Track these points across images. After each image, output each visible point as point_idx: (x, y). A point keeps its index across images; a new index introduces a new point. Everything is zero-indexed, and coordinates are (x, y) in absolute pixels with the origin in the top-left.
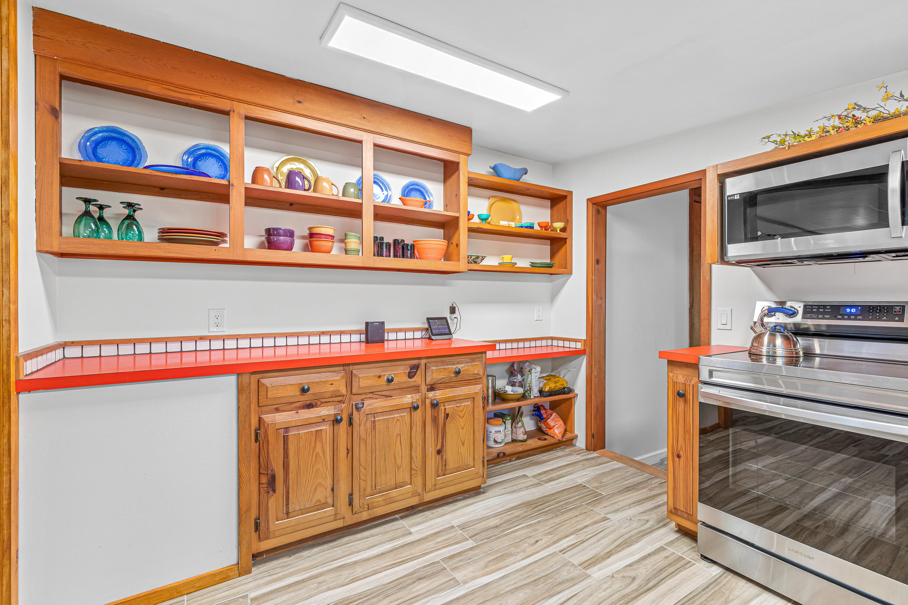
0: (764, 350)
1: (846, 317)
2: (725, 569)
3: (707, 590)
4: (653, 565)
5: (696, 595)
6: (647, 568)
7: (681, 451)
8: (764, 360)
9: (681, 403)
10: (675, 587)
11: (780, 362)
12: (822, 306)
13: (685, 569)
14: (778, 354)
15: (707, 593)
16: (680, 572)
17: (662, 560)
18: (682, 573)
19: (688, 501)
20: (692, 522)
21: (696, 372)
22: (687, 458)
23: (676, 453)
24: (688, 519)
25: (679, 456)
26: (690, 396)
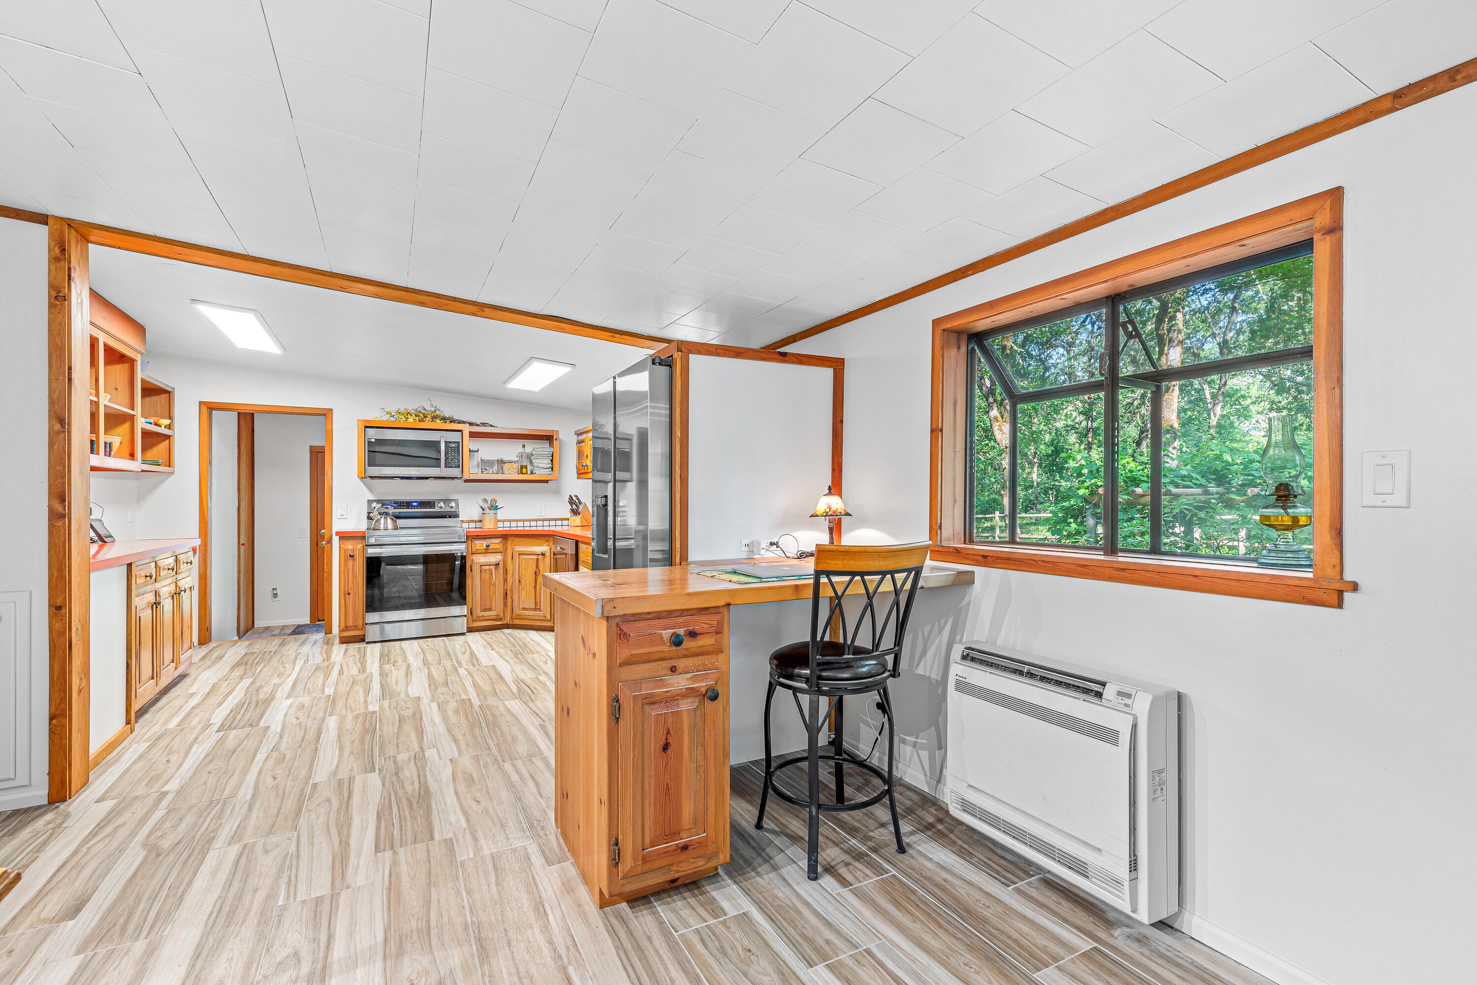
2: (379, 643)
7: (351, 590)
9: (350, 562)
14: (389, 528)
19: (355, 619)
20: (358, 630)
21: (360, 541)
22: (355, 593)
23: (347, 593)
24: (355, 630)
25: (349, 594)
26: (357, 556)
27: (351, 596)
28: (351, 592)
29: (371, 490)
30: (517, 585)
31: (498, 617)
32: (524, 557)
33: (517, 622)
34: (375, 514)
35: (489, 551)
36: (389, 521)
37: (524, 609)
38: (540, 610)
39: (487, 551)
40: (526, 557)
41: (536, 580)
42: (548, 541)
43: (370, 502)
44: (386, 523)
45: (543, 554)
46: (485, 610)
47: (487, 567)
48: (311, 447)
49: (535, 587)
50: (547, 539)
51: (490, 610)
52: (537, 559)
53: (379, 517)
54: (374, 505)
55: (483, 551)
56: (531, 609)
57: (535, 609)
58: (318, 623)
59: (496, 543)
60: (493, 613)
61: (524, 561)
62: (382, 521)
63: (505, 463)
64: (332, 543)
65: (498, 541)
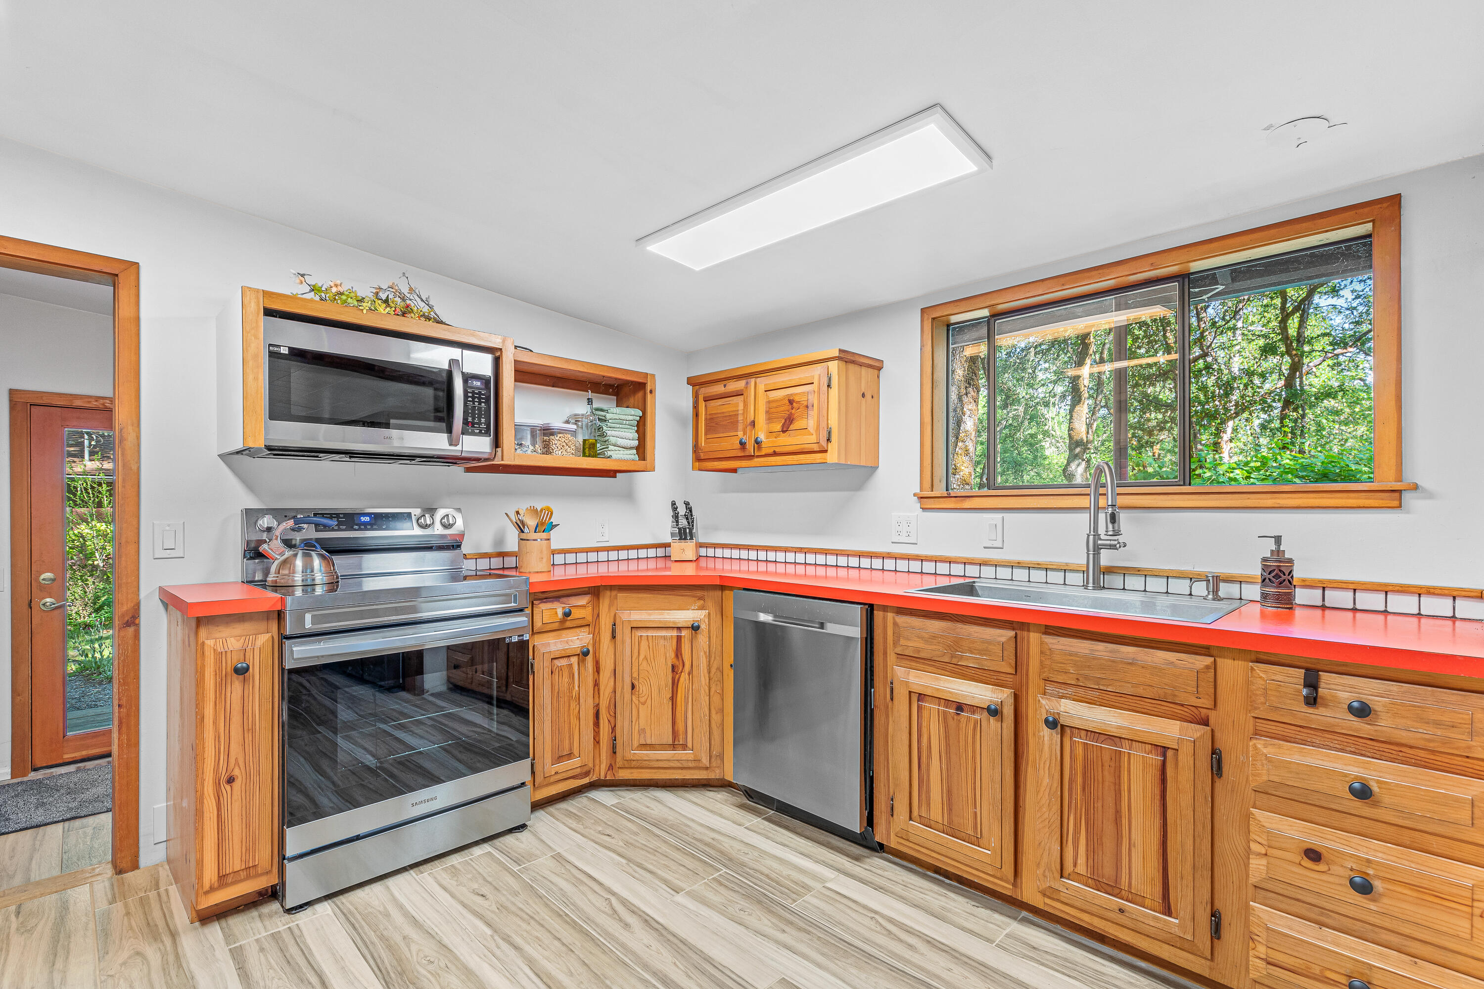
0: (298, 578)
1: (362, 527)
2: (326, 900)
3: (357, 925)
4: (271, 968)
5: (362, 938)
6: (273, 978)
7: (237, 767)
8: (299, 592)
9: (236, 687)
10: (333, 954)
11: (319, 591)
12: (334, 514)
13: (302, 935)
14: (317, 582)
15: (362, 927)
16: (305, 943)
17: (265, 956)
18: (309, 941)
19: (249, 848)
20: (258, 875)
21: (262, 626)
22: (248, 776)
23: (224, 778)
24: (248, 877)
25: (231, 780)
26: (255, 671)
27: (237, 785)
28: (236, 772)
29: (249, 485)
30: (627, 695)
31: (585, 769)
32: (644, 633)
33: (624, 775)
34: (274, 548)
35: (568, 624)
36: (317, 562)
37: (644, 746)
38: (684, 747)
39: (565, 623)
40: (650, 633)
41: (675, 684)
42: (700, 598)
43: (251, 515)
44: (308, 568)
45: (695, 628)
46: (560, 759)
47: (563, 662)
48: (12, 392)
49: (673, 699)
50: (699, 593)
51: (570, 756)
52: (679, 638)
53: (288, 553)
54: (266, 521)
55: (556, 626)
56: (663, 747)
57: (674, 746)
58: (33, 776)
59: (581, 606)
60: (575, 762)
61: (644, 644)
62: (299, 563)
63: (552, 434)
64: (138, 625)
65: (583, 600)
